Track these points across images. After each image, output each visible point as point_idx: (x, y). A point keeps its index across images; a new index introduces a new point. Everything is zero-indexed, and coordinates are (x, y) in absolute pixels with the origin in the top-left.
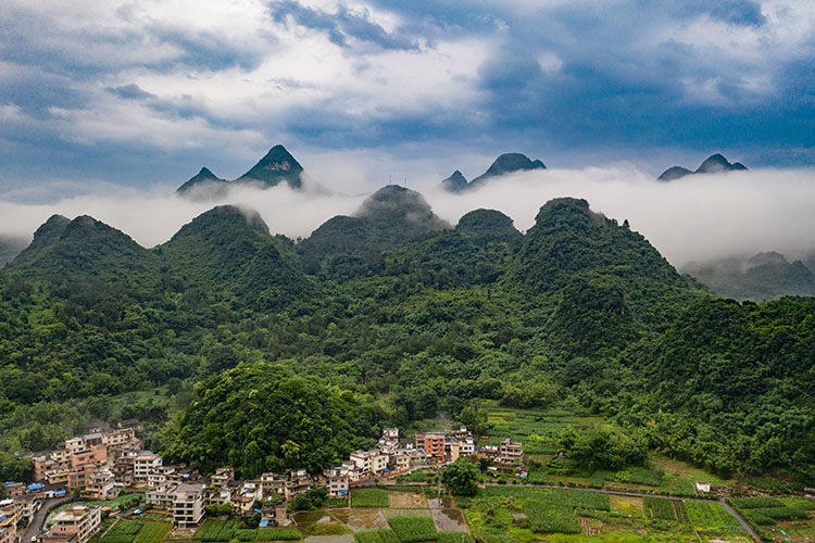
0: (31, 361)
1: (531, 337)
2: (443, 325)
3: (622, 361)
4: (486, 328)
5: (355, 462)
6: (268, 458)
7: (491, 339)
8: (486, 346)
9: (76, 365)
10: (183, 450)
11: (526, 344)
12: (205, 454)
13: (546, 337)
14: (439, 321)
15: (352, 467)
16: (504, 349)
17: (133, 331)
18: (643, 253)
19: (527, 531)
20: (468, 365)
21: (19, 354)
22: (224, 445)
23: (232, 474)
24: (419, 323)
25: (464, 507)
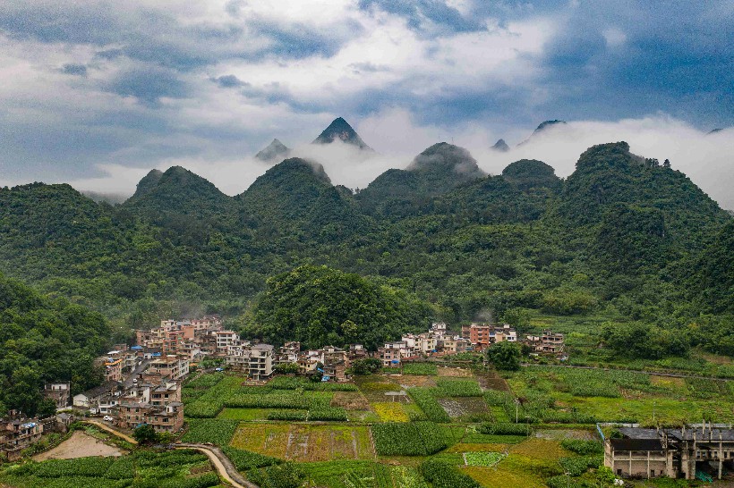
0: (134, 271)
1: (571, 259)
2: (487, 252)
3: (663, 277)
4: (528, 254)
5: (406, 343)
6: (330, 335)
7: (533, 262)
8: (528, 268)
9: (169, 276)
10: (256, 329)
11: (567, 265)
12: (276, 332)
13: (587, 260)
14: (484, 249)
15: (404, 346)
16: (545, 270)
17: (216, 253)
18: (684, 188)
19: (568, 394)
20: (511, 282)
21: (125, 264)
22: (292, 326)
23: (298, 346)
24: (465, 251)
25: (507, 378)
